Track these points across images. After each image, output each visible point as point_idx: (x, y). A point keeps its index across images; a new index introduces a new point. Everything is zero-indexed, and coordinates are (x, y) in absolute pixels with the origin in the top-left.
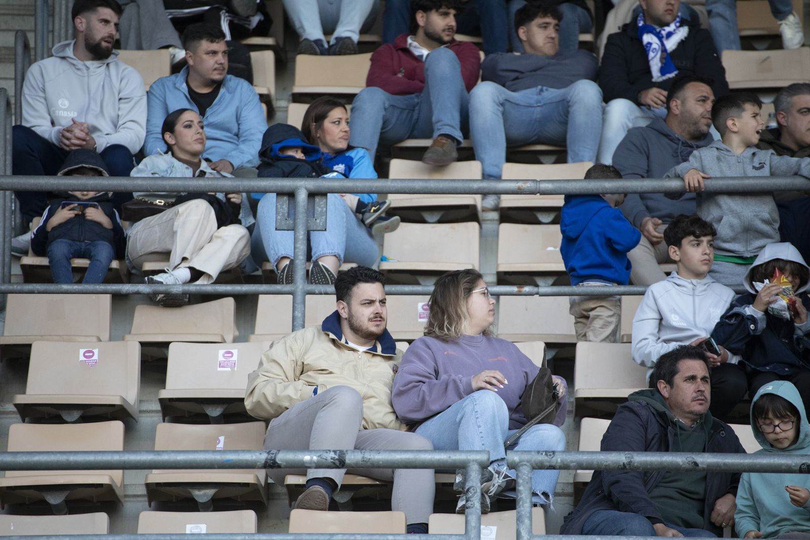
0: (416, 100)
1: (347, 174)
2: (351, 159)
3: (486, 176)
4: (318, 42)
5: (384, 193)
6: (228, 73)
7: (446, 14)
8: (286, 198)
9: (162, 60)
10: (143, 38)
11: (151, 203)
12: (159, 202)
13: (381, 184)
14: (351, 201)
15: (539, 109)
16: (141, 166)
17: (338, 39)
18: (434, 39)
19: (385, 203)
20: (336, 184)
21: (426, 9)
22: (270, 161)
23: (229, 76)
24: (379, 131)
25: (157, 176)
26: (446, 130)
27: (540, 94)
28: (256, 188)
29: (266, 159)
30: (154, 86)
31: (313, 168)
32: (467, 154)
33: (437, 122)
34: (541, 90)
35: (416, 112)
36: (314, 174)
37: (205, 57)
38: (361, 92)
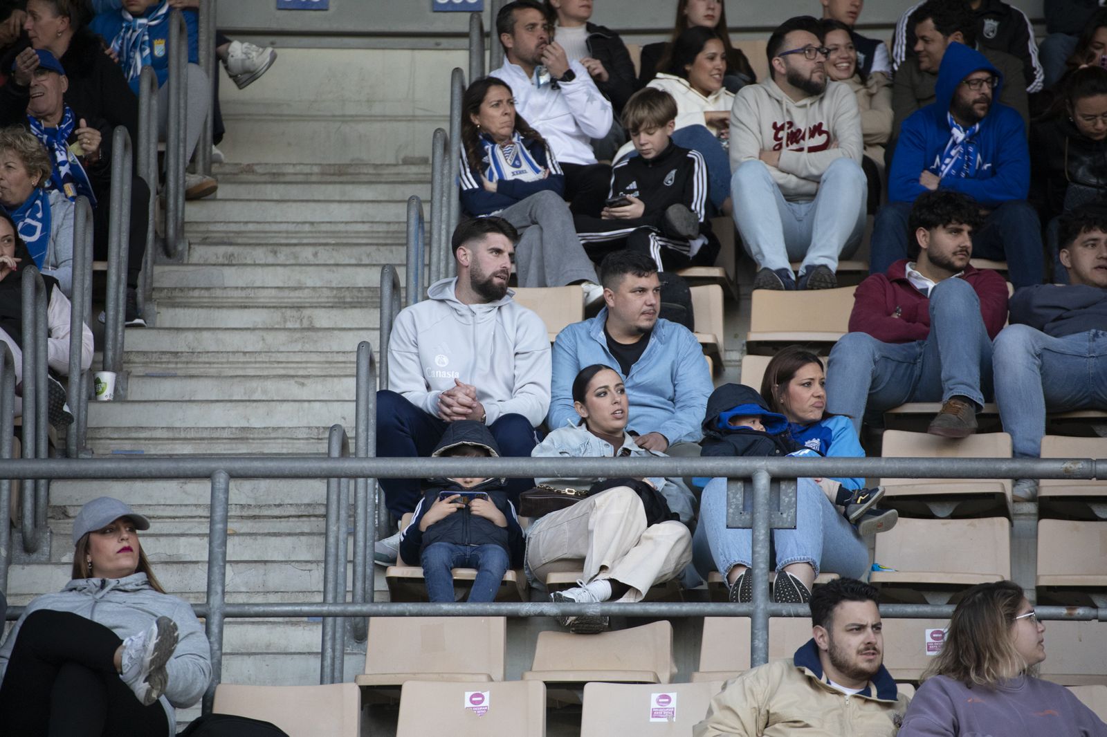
0: (918, 350)
1: (823, 452)
2: (830, 431)
3: (1017, 454)
4: (782, 272)
5: (874, 477)
6: (661, 316)
7: (958, 231)
8: (740, 484)
9: (572, 300)
10: (547, 270)
11: (559, 493)
12: (569, 491)
13: (871, 464)
14: (829, 488)
15: (1092, 361)
16: (545, 442)
17: (807, 267)
18: (942, 266)
19: (877, 490)
20: (809, 465)
21: (930, 226)
22: (718, 435)
23: (662, 321)
24: (867, 392)
25: (566, 455)
26: (961, 391)
27: (1094, 341)
28: (700, 471)
29: (712, 433)
30: (562, 336)
31: (776, 443)
32: (991, 423)
33: (947, 380)
34: (1096, 335)
35: (919, 365)
36: (778, 451)
37: (630, 296)
38: (841, 339)
